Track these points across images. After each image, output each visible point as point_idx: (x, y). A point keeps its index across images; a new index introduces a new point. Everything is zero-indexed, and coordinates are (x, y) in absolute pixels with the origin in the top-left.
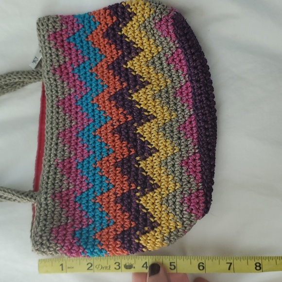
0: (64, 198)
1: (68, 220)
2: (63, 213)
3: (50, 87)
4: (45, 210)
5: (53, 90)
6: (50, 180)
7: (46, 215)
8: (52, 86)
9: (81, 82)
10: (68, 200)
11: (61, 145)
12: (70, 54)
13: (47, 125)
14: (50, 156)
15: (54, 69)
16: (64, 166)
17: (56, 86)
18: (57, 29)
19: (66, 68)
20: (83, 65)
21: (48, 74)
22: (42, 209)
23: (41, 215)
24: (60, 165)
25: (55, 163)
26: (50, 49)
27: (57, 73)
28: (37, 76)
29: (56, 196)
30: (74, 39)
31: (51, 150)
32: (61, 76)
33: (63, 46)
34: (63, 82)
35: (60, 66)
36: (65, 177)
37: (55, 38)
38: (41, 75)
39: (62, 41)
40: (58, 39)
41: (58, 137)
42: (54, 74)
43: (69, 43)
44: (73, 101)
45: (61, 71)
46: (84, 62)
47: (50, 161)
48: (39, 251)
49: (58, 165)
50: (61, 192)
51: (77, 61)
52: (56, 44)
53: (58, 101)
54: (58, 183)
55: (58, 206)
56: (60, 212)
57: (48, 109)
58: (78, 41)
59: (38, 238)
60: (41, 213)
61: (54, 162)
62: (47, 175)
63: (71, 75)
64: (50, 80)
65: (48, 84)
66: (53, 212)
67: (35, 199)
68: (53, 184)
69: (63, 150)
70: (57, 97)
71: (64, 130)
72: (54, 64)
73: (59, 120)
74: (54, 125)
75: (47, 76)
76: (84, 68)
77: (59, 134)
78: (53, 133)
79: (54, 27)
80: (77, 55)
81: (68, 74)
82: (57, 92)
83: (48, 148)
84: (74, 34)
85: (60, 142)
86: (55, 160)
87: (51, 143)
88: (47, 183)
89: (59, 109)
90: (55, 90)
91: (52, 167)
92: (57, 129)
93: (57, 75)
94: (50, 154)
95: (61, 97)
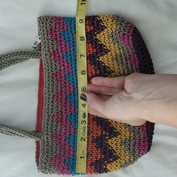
0: (58, 138)
1: (61, 152)
2: (57, 147)
3: (47, 64)
4: (47, 145)
5: (49, 67)
6: (49, 126)
7: (48, 149)
9: (68, 63)
10: (60, 139)
11: (56, 103)
12: (61, 44)
13: (45, 89)
14: (48, 109)
15: (50, 54)
16: (58, 117)
17: (51, 64)
18: (52, 27)
19: (58, 53)
20: (69, 53)
21: (46, 56)
22: (45, 145)
23: (44, 149)
24: (56, 116)
26: (48, 40)
27: (52, 56)
28: (38, 56)
29: (53, 137)
30: (64, 35)
31: (48, 105)
32: (54, 58)
33: (56, 39)
34: (56, 61)
35: (54, 51)
36: (59, 124)
37: (51, 33)
38: (41, 56)
39: (56, 35)
40: (53, 34)
41: (53, 98)
42: (50, 57)
43: (60, 37)
44: (63, 75)
45: (54, 54)
46: (70, 51)
47: (48, 113)
48: (43, 172)
49: (54, 116)
50: (56, 133)
51: (66, 49)
52: (52, 37)
53: (53, 74)
54: (54, 128)
55: (55, 143)
56: (56, 147)
57: (46, 79)
58: (67, 36)
59: (43, 164)
60: (44, 148)
61: (51, 114)
62: (47, 122)
63: (61, 58)
64: (47, 60)
65: (45, 62)
66: (52, 147)
67: (40, 138)
68: (51, 128)
69: (57, 106)
70: (52, 71)
71: (57, 93)
72: (50, 50)
73: (54, 86)
74: (50, 89)
76: (70, 55)
77: (53, 95)
78: (49, 94)
79: (50, 25)
80: (65, 46)
81: (59, 57)
83: (46, 104)
84: (64, 32)
85: (55, 101)
86: (52, 112)
87: (49, 101)
88: (47, 127)
89: (54, 79)
90: (51, 67)
91: (50, 117)
92: (52, 92)
93: (52, 57)
94: (48, 108)
95: (55, 72)
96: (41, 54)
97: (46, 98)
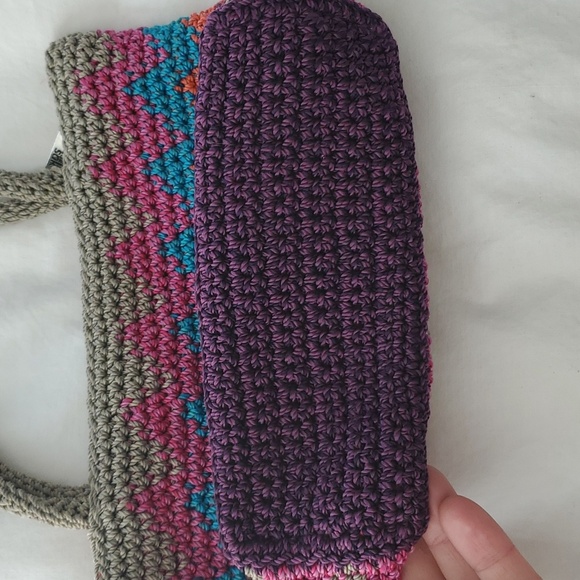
0: (158, 504)
1: (178, 562)
2: (163, 546)
3: (88, 213)
4: (118, 545)
5: (96, 220)
6: (116, 460)
7: (123, 561)
8: (92, 210)
9: (171, 196)
10: (168, 508)
11: (131, 360)
12: (135, 126)
14: (106, 392)
15: (96, 166)
16: (147, 416)
17: (104, 208)
18: (97, 63)
19: (126, 162)
20: (173, 152)
21: (79, 178)
22: (108, 546)
23: (109, 562)
24: (137, 416)
25: (121, 411)
26: (82, 115)
27: (105, 175)
28: (52, 186)
29: (138, 504)
30: (145, 87)
31: (105, 374)
32: (114, 184)
33: (114, 107)
34: (120, 197)
35: (109, 157)
36: (156, 444)
37: (93, 86)
38: (61, 184)
39: (113, 93)
40: (101, 88)
41: (122, 340)
42: (96, 180)
43: (130, 97)
44: (153, 246)
45: (113, 169)
46: (174, 145)
47: (106, 406)
49: (131, 414)
50: (148, 487)
51: (155, 142)
52: (96, 101)
53: (113, 248)
54: (137, 464)
55: (149, 529)
56: (157, 544)
58: (154, 91)
60: (108, 558)
61: (119, 407)
62: (106, 446)
63: (140, 179)
64: (85, 195)
65: (80, 204)
66: (139, 547)
67: (86, 518)
68: (126, 469)
69: (140, 373)
70: (108, 236)
71: (136, 321)
72: (95, 153)
73: (120, 295)
74: (107, 309)
75: (76, 186)
76: (176, 159)
77: (122, 331)
78: (106, 330)
79: (89, 59)
80: (153, 129)
81: (132, 176)
82: (107, 223)
83: (97, 372)
84: (144, 74)
85: (129, 353)
86: (121, 402)
87: (105, 357)
88: (109, 469)
89: (117, 266)
90: (103, 220)
91: (115, 423)
92: (117, 318)
93: (105, 181)
94: (106, 386)
95: (119, 237)
97: (95, 348)
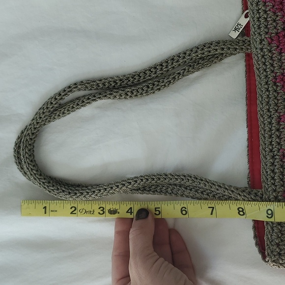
3: (263, 60)
5: (267, 64)
8: (265, 59)
11: (284, 132)
13: (261, 107)
14: (271, 145)
15: (271, 38)
17: (271, 58)
21: (261, 43)
25: (279, 154)
26: (266, 12)
27: (274, 42)
28: (245, 46)
31: (270, 137)
32: (278, 47)
33: (282, 10)
34: (280, 53)
35: (277, 33)
38: (249, 45)
41: (279, 122)
42: (269, 44)
45: (278, 39)
47: (271, 151)
48: (276, 262)
52: (273, 6)
53: (275, 78)
57: (261, 88)
59: (275, 247)
62: (272, 168)
64: (262, 51)
65: (259, 55)
68: (282, 180)
70: (273, 71)
72: (270, 31)
73: (278, 100)
74: (272, 106)
75: (259, 47)
77: (279, 117)
78: (270, 116)
82: (272, 65)
83: (266, 135)
85: (283, 128)
86: (279, 150)
87: (271, 129)
89: (277, 86)
90: (270, 64)
91: (276, 159)
92: (276, 111)
93: (274, 45)
94: (271, 142)
95: (279, 72)
96: (249, 41)
97: (265, 124)
